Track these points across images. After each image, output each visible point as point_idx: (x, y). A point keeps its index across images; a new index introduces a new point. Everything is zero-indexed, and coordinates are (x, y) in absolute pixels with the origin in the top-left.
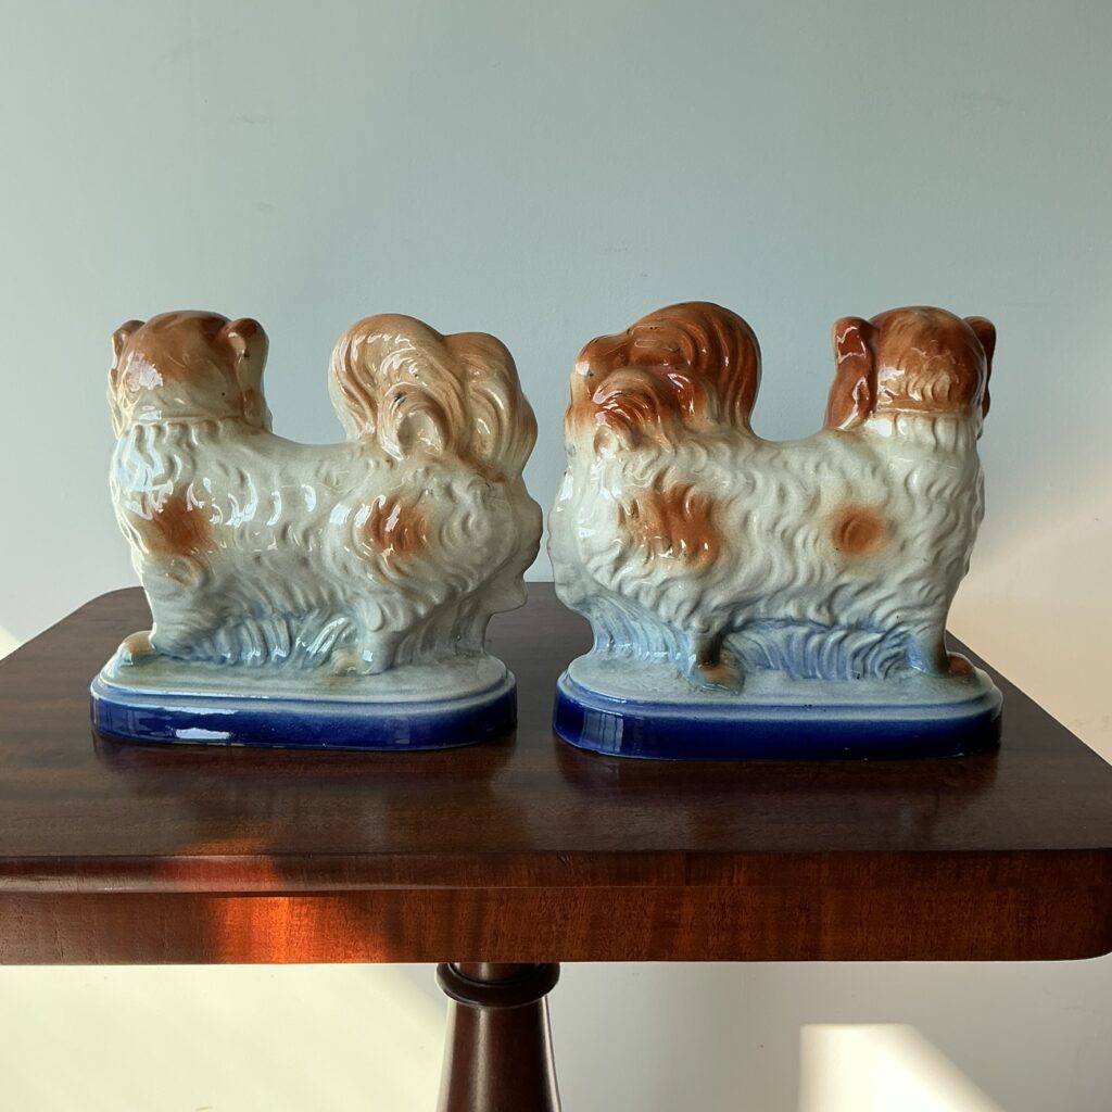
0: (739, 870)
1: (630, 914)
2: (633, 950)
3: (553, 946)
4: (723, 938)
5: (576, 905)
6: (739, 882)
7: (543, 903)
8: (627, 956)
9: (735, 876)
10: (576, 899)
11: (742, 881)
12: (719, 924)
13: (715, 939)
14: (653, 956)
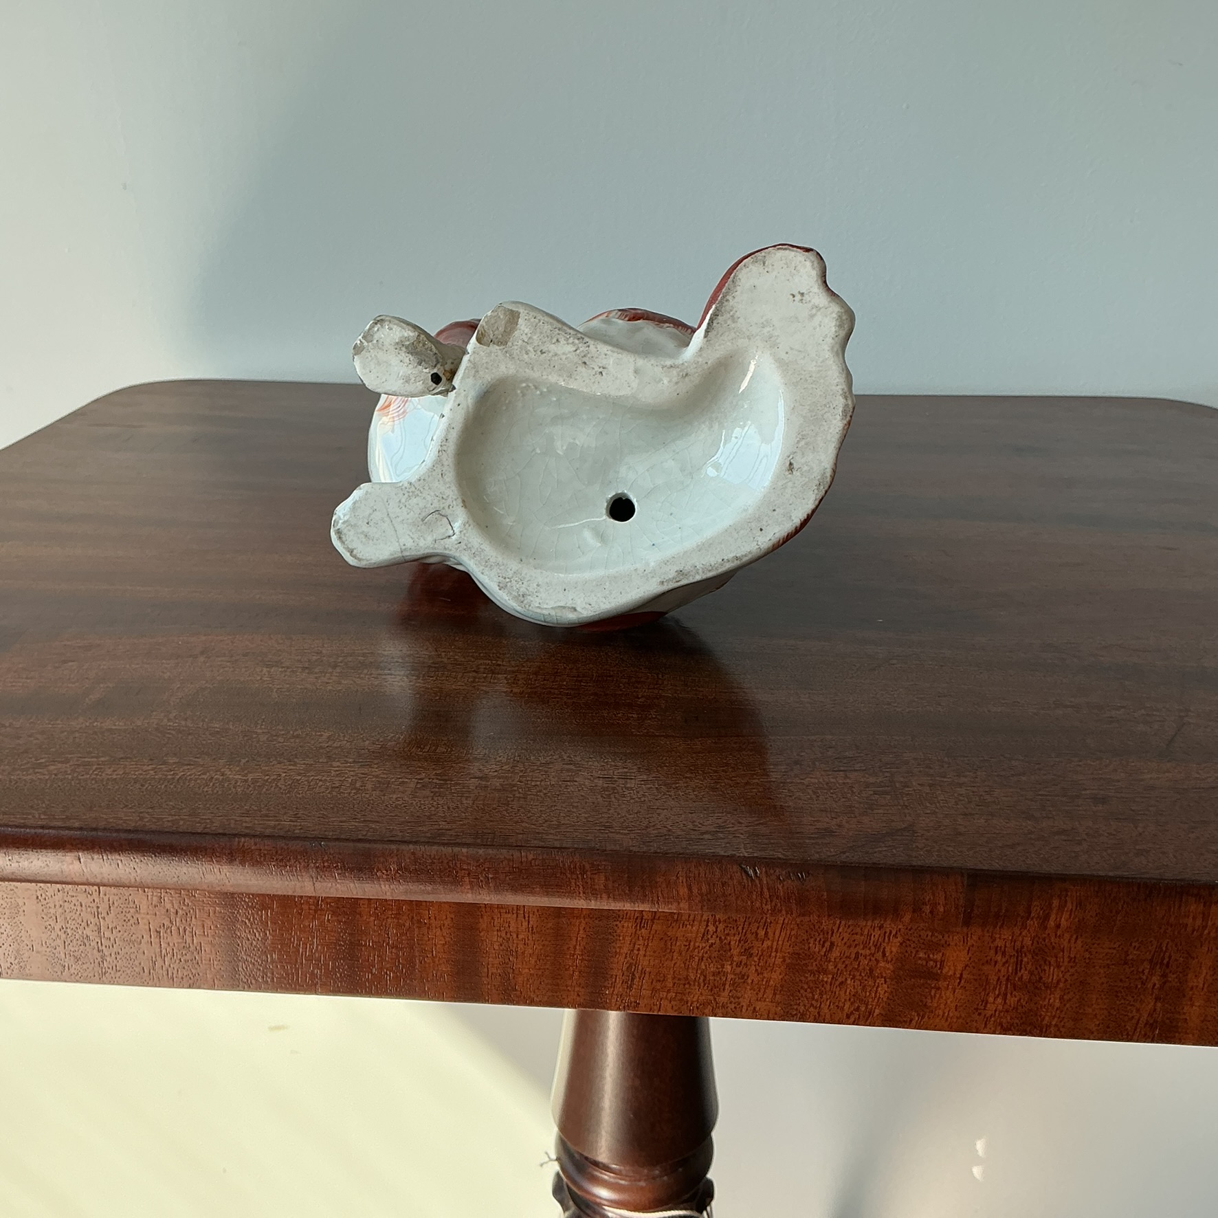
0: (1061, 908)
1: (857, 953)
2: (858, 1009)
3: (726, 993)
4: (1012, 1001)
5: (766, 933)
6: (1058, 926)
7: (711, 928)
8: (848, 1017)
9: (1053, 917)
10: (766, 925)
11: (1064, 923)
12: (1008, 980)
13: (999, 1000)
14: (890, 1020)
